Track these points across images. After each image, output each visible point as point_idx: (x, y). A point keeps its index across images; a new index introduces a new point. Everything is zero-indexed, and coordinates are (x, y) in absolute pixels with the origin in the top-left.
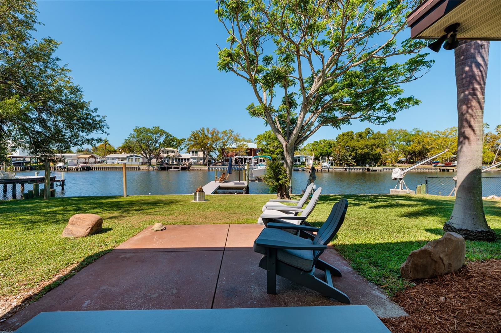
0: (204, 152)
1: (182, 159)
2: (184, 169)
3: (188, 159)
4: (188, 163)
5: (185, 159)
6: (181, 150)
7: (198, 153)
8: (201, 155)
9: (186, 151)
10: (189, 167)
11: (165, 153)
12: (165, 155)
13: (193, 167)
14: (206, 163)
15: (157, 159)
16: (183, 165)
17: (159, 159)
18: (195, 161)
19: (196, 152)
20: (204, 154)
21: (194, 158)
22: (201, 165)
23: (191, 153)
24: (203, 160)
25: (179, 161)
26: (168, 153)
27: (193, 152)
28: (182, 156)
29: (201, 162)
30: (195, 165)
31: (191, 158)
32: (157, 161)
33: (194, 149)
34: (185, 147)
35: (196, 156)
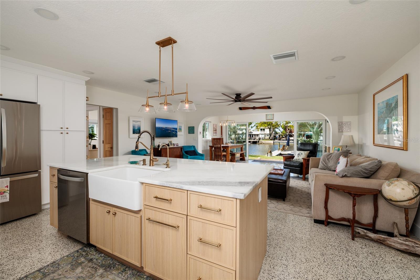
0: (270, 129)
1: (253, 135)
2: (255, 143)
3: (257, 135)
4: (257, 138)
5: (255, 135)
6: (252, 127)
7: (265, 130)
8: (267, 131)
9: (255, 128)
10: (259, 141)
11: (241, 131)
12: (241, 132)
13: (262, 141)
14: (272, 138)
15: (235, 135)
16: (254, 139)
17: (236, 135)
18: (263, 136)
19: (264, 130)
20: (270, 131)
21: (262, 134)
22: (267, 140)
23: (260, 130)
24: (269, 136)
25: (251, 136)
26: (243, 131)
27: (261, 130)
28: (252, 133)
29: (268, 137)
30: (263, 140)
31: (260, 134)
32: (235, 136)
33: (262, 128)
34: (255, 125)
35: (264, 133)
